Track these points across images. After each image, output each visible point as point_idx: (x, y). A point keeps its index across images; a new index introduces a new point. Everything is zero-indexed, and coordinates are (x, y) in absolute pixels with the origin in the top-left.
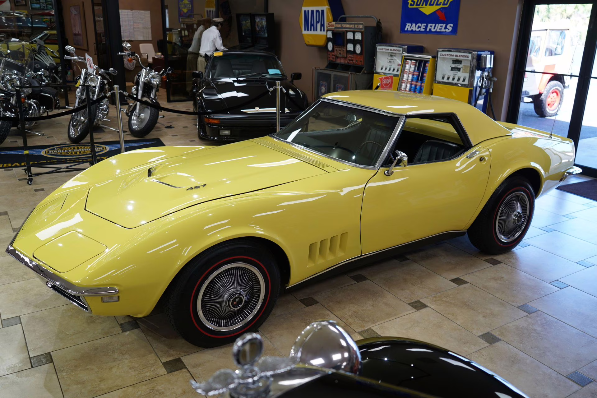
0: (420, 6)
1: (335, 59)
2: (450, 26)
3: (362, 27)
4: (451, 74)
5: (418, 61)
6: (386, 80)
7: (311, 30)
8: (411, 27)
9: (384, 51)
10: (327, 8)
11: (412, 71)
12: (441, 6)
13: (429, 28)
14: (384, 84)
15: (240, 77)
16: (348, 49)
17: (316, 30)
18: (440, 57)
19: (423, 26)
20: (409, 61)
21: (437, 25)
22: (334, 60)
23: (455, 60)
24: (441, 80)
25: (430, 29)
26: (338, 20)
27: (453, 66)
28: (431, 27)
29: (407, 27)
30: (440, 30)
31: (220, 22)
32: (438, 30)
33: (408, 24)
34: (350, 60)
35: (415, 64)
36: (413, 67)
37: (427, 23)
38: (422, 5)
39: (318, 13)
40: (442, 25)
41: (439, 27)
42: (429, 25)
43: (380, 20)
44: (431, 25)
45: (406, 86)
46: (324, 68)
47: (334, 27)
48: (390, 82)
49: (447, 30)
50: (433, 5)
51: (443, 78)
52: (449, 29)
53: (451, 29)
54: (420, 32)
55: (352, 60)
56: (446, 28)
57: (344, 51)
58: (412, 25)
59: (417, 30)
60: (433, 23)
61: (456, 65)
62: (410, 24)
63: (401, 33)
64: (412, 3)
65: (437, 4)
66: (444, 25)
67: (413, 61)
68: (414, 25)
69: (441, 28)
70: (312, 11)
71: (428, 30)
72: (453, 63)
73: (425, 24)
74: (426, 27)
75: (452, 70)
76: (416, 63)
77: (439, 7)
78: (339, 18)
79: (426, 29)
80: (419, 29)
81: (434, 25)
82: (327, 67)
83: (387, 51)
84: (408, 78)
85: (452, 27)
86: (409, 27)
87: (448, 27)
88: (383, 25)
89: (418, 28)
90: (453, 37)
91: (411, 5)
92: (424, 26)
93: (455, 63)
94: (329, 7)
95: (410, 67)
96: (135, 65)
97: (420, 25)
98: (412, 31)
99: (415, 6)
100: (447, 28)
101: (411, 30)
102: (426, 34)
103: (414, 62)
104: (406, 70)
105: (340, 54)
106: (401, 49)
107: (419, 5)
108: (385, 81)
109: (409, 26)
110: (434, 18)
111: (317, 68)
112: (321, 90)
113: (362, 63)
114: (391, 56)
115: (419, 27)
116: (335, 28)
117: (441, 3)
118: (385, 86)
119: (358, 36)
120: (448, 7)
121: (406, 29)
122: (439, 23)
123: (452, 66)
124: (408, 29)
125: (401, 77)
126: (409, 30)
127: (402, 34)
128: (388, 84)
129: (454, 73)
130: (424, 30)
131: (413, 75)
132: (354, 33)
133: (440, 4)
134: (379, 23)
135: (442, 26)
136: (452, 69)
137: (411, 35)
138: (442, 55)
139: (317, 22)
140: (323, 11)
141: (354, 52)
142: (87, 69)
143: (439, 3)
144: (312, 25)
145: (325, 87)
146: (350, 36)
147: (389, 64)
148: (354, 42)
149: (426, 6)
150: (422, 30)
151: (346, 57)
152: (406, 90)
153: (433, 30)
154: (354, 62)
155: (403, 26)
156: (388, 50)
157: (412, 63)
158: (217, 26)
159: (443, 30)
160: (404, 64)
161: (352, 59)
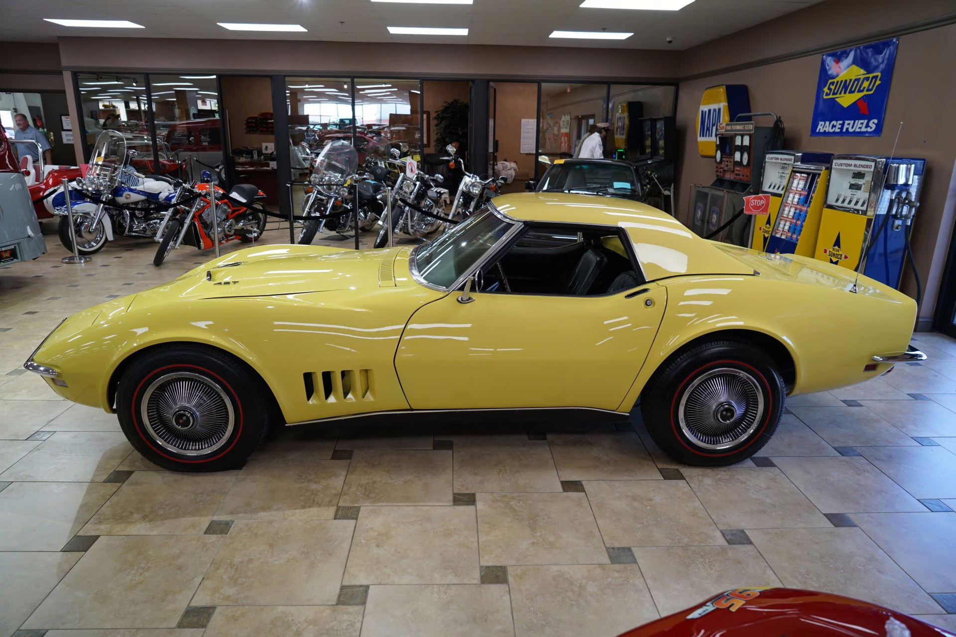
0: (838, 95)
1: (723, 173)
2: (873, 123)
3: (752, 128)
4: (848, 193)
5: (811, 175)
6: (756, 201)
7: (706, 136)
8: (823, 127)
9: (774, 161)
10: (724, 106)
11: (799, 190)
12: (865, 93)
13: (846, 126)
14: (752, 206)
15: (573, 190)
16: (735, 160)
17: (711, 136)
18: (835, 169)
19: (838, 124)
20: (798, 174)
21: (857, 121)
22: (722, 176)
23: (856, 172)
24: (833, 203)
25: (847, 129)
26: (735, 120)
27: (853, 181)
28: (849, 125)
29: (819, 127)
30: (859, 130)
31: (604, 128)
32: (858, 130)
33: (821, 123)
34: (736, 175)
35: (805, 178)
36: (802, 183)
37: (844, 119)
38: (840, 94)
39: (715, 113)
40: (862, 121)
41: (859, 125)
42: (847, 122)
43: (780, 117)
44: (849, 122)
45: (790, 211)
46: (709, 186)
47: (724, 130)
48: (763, 205)
49: (869, 130)
50: (853, 92)
51: (837, 200)
52: (871, 128)
53: (874, 127)
54: (834, 133)
55: (739, 175)
56: (867, 126)
57: (731, 162)
58: (825, 123)
59: (831, 131)
60: (851, 120)
61: (857, 180)
62: (823, 123)
63: (811, 136)
64: (829, 92)
65: (860, 91)
66: (866, 121)
67: (803, 175)
68: (827, 123)
69: (860, 126)
70: (710, 111)
71: (844, 130)
72: (853, 178)
73: (841, 122)
74: (843, 125)
75: (851, 189)
76: (807, 178)
77: (861, 95)
78: (736, 118)
79: (842, 128)
80: (834, 128)
81: (852, 122)
82: (713, 184)
83: (777, 161)
84: (793, 200)
85: (875, 124)
86: (821, 127)
87: (871, 124)
88: (786, 125)
89: (832, 128)
90: (876, 138)
91: (827, 94)
92: (840, 124)
93: (856, 178)
94: (727, 104)
95: (799, 183)
96: (513, 178)
97: (834, 122)
98: (825, 133)
99: (831, 96)
100: (869, 127)
101: (823, 131)
102: (842, 136)
103: (805, 177)
104: (792, 188)
105: (727, 166)
106: (793, 157)
107: (836, 94)
108: (754, 202)
109: (821, 125)
110: (853, 113)
111: (696, 185)
112: (711, 220)
113: (748, 178)
114: (783, 168)
115: (834, 126)
116: (726, 131)
117: (864, 88)
118: (754, 209)
119: (746, 141)
120: (873, 94)
121: (817, 131)
122: (859, 120)
123: (851, 183)
124: (820, 129)
125: (785, 199)
126: (821, 131)
127: (812, 138)
128: (760, 207)
129: (853, 193)
130: (839, 130)
131: (800, 195)
132: (742, 136)
133: (862, 91)
134: (779, 121)
135: (862, 124)
136: (852, 187)
137: (822, 138)
138: (837, 164)
139: (713, 125)
140: (719, 109)
141: (740, 163)
142: (405, 173)
143: (862, 89)
144: (708, 129)
145: (717, 215)
146: (738, 141)
147: (779, 180)
148: (742, 149)
149: (844, 95)
150: (838, 130)
151: (733, 171)
152: (788, 218)
153: (851, 130)
154: (741, 177)
155: (815, 125)
156: (778, 159)
157: (801, 178)
158: (600, 132)
159: (864, 130)
160: (791, 179)
161: (739, 173)
